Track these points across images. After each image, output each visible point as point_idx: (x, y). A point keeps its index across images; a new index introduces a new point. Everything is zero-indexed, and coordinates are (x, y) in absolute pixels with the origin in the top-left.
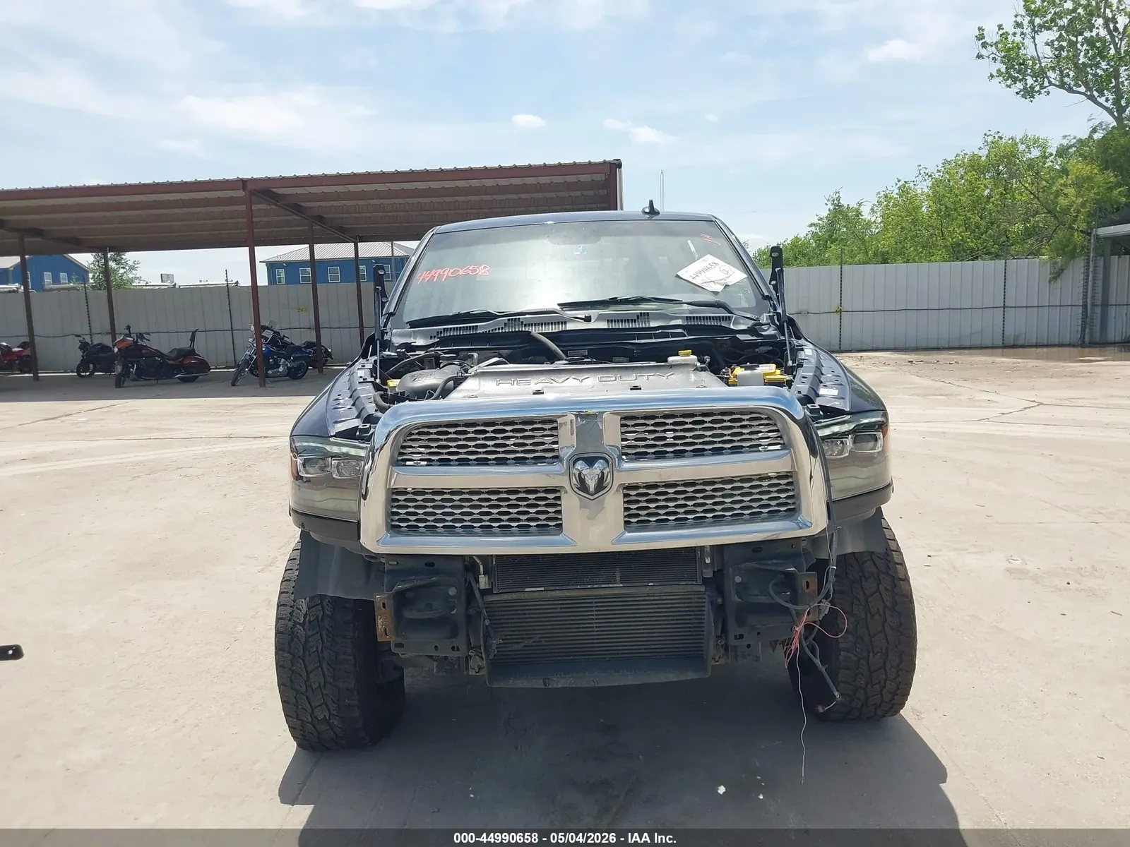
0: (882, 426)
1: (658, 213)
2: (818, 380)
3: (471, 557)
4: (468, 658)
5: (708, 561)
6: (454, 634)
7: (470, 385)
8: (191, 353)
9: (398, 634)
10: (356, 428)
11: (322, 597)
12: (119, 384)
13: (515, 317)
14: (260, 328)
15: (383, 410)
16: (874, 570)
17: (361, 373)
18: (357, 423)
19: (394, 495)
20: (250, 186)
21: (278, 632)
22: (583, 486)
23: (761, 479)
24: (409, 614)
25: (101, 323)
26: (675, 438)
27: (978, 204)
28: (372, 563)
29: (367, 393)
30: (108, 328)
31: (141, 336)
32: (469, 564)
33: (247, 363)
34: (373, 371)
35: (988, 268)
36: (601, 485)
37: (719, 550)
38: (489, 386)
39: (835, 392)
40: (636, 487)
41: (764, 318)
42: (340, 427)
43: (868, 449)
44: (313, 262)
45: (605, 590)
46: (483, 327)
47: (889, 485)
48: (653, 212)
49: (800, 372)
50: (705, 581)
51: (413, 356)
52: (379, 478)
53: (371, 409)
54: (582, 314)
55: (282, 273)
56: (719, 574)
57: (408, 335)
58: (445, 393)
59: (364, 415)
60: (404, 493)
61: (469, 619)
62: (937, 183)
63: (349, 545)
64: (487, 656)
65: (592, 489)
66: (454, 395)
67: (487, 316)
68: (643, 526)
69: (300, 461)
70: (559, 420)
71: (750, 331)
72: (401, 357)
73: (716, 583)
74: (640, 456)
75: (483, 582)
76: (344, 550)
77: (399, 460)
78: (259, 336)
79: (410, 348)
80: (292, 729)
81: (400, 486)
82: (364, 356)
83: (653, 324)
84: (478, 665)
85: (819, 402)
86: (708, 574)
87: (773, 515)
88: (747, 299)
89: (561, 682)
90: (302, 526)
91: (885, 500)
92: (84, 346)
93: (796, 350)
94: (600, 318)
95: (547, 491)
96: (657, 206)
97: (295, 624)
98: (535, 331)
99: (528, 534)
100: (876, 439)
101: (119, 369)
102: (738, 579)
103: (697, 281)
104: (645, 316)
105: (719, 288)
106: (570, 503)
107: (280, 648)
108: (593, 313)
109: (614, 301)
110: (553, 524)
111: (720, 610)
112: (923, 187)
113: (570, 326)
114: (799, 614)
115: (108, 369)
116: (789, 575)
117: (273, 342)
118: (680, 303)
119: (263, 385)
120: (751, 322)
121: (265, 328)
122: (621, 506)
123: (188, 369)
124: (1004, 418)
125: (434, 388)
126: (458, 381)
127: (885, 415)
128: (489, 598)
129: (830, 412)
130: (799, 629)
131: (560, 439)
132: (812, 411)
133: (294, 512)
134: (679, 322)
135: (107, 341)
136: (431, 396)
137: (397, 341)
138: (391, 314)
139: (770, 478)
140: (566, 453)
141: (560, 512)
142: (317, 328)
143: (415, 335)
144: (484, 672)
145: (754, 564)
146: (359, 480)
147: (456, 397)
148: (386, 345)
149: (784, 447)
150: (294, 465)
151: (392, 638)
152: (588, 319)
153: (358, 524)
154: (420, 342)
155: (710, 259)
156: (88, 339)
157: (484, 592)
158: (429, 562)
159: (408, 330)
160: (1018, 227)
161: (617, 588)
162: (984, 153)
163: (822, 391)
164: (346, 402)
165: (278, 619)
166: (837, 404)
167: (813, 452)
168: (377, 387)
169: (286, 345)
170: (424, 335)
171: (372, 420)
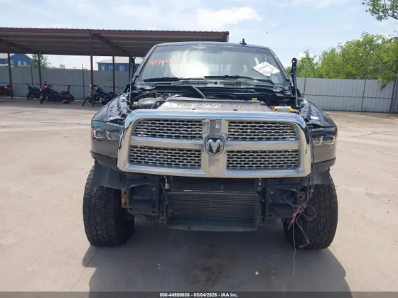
0: (335, 133)
1: (246, 44)
2: (310, 113)
3: (162, 176)
4: (159, 216)
5: (260, 184)
6: (154, 207)
7: (166, 104)
8: (68, 93)
9: (130, 204)
10: (118, 119)
11: (102, 187)
12: (41, 103)
13: (186, 81)
14: (93, 86)
15: (129, 112)
16: (323, 192)
17: (123, 98)
18: (119, 117)
19: (132, 148)
20: (92, 33)
21: (84, 199)
22: (211, 150)
23: (285, 152)
24: (135, 197)
25: (36, 80)
26: (251, 132)
27: (358, 59)
28: (123, 175)
29: (124, 105)
30: (39, 82)
31: (50, 86)
32: (161, 178)
33: (88, 98)
34: (128, 98)
35: (359, 83)
36: (218, 150)
37: (265, 180)
38: (174, 105)
39: (317, 118)
40: (233, 152)
41: (287, 88)
42: (112, 118)
43: (328, 143)
44: (114, 64)
45: (217, 193)
46: (173, 83)
47: (335, 158)
48: (244, 43)
49: (303, 109)
50: (258, 192)
51: (144, 93)
52: (126, 140)
53: (125, 112)
54: (214, 81)
55: (103, 68)
56: (264, 189)
57: (143, 85)
58: (155, 107)
59: (122, 114)
60: (136, 147)
61: (160, 201)
62: (344, 50)
63: (113, 167)
64: (167, 215)
65: (214, 152)
66: (159, 108)
67: (176, 79)
68: (234, 168)
69: (95, 131)
70: (203, 121)
71: (281, 92)
72: (140, 93)
73: (263, 193)
74: (236, 139)
75: (167, 186)
76: (111, 169)
77: (135, 133)
78: (93, 89)
79: (144, 90)
80: (88, 238)
81: (135, 144)
82: (125, 92)
83: (242, 87)
84: (163, 219)
85: (310, 122)
86: (260, 189)
87: (289, 167)
88: (279, 80)
89: (195, 228)
90: (95, 158)
91: (332, 164)
92: (30, 88)
93: (300, 101)
94: (221, 83)
95: (196, 151)
96: (245, 42)
97: (91, 197)
98: (194, 86)
99: (187, 168)
100: (332, 138)
101: (42, 97)
102: (272, 193)
103: (261, 72)
104: (239, 83)
105: (269, 75)
106: (205, 156)
107: (85, 206)
108: (219, 81)
109: (226, 77)
110: (197, 165)
111: (263, 205)
112: (338, 51)
113: (208, 85)
114: (296, 208)
115: (38, 97)
116: (293, 192)
117: (98, 91)
118: (253, 79)
119: (93, 106)
120: (281, 89)
121: (95, 86)
122: (226, 159)
123: (67, 99)
124: (363, 137)
125: (151, 105)
126: (161, 103)
127: (336, 129)
128: (168, 193)
129: (315, 126)
130: (295, 215)
131: (202, 130)
132: (308, 125)
133: (92, 152)
134: (253, 87)
135: (38, 87)
136: (150, 108)
137: (139, 87)
138: (137, 77)
139: (289, 152)
140: (204, 136)
141: (200, 160)
142: (114, 87)
143: (146, 85)
144: (165, 222)
145: (279, 187)
146: (118, 141)
147: (161, 109)
148: (134, 88)
149: (296, 139)
150: (92, 133)
151: (128, 207)
152: (216, 83)
153: (117, 159)
154: (148, 88)
155: (266, 63)
156: (31, 86)
157: (167, 190)
158: (145, 176)
159: (144, 82)
160: (371, 68)
161: (221, 192)
162: (361, 40)
163: (312, 117)
164: (115, 108)
165: (85, 194)
166: (318, 123)
167: (308, 142)
168: (128, 103)
169: (102, 92)
170: (150, 85)
171: (124, 116)
